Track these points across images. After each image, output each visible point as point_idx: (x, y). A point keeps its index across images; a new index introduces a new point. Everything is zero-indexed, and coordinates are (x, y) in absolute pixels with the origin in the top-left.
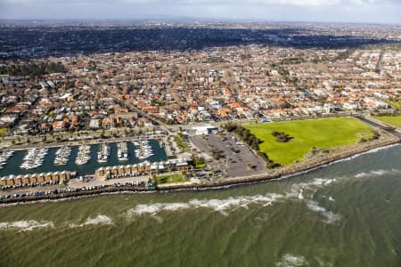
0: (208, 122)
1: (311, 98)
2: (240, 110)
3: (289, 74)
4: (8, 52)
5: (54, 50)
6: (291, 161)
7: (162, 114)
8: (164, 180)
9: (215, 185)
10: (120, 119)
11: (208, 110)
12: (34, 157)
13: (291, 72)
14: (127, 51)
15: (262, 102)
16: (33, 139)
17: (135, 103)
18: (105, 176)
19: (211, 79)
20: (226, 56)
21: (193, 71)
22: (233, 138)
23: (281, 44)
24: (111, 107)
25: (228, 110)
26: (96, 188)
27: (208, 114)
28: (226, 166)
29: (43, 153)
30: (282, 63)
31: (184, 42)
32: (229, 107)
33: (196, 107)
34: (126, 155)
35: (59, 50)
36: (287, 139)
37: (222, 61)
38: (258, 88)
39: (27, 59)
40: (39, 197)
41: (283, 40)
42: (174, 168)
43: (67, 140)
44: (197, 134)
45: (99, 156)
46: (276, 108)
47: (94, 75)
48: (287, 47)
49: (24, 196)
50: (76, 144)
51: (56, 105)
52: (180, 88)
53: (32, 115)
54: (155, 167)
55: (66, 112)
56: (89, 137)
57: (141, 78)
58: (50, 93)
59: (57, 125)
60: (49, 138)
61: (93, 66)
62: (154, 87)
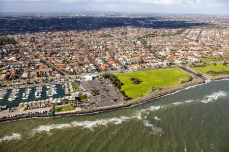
0: (94, 72)
1: (157, 57)
2: (114, 65)
3: (147, 43)
5: (12, 30)
6: (138, 96)
7: (67, 68)
8: (59, 110)
9: (90, 112)
10: (41, 72)
11: (95, 65)
13: (148, 42)
14: (56, 31)
15: (128, 60)
17: (53, 62)
18: (24, 108)
19: (101, 47)
20: (113, 33)
21: (92, 43)
22: (107, 82)
23: (146, 26)
24: (38, 65)
25: (107, 65)
26: (16, 116)
27: (95, 68)
28: (99, 100)
30: (144, 37)
31: (90, 25)
33: (88, 64)
34: (40, 94)
36: (138, 82)
37: (110, 36)
38: (128, 52)
41: (147, 23)
42: (67, 102)
43: (6, 86)
44: (86, 80)
45: (24, 95)
46: (136, 63)
47: (32, 45)
48: (149, 27)
50: (11, 88)
51: (5, 64)
52: (82, 52)
54: (55, 102)
55: (9, 68)
56: (20, 83)
57: (60, 47)
58: (2, 57)
59: (2, 77)
61: (33, 40)
62: (66, 52)
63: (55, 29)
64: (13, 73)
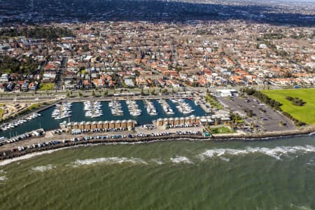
0: (227, 86)
1: (306, 70)
2: (249, 77)
3: (276, 48)
4: (8, 15)
5: (49, 16)
7: (184, 77)
8: (216, 131)
10: (149, 79)
11: (222, 76)
12: (91, 108)
13: (278, 47)
14: (118, 20)
15: (264, 71)
16: (84, 93)
17: (156, 67)
18: (165, 126)
19: (209, 50)
20: (212, 29)
21: (190, 42)
22: (255, 100)
23: (256, 20)
24: (134, 69)
25: (239, 77)
26: (162, 134)
27: (225, 80)
28: (261, 122)
29: (97, 105)
30: (265, 38)
32: (238, 75)
33: (209, 73)
34: (171, 110)
35: (54, 16)
36: (302, 104)
37: (210, 33)
38: (255, 60)
39: (30, 23)
40: (118, 140)
41: (256, 16)
42: (220, 121)
43: (112, 95)
44: (222, 95)
45: (148, 110)
46: (279, 77)
47: (102, 40)
48: (262, 23)
49: (105, 138)
50: (122, 99)
52: (185, 55)
53: (69, 73)
54: (205, 120)
55: (97, 72)
56: (132, 93)
57: (147, 45)
58: (72, 55)
59: (99, 83)
60: (97, 93)
61: (96, 32)
62: (162, 54)
64: (109, 78)
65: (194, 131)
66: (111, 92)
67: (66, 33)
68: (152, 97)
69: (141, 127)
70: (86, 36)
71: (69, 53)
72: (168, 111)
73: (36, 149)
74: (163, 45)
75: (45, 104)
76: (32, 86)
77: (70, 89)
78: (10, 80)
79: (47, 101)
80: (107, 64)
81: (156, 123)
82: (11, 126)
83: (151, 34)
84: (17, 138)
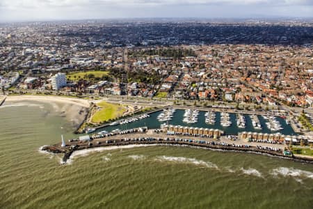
4: (153, 39)
7: (282, 96)
8: (299, 151)
10: (248, 96)
12: (190, 115)
14: (237, 43)
16: (188, 102)
17: (258, 85)
18: (248, 139)
21: (301, 64)
24: (237, 86)
26: (243, 147)
29: (195, 113)
34: (259, 126)
35: (186, 40)
39: (167, 45)
40: (202, 145)
42: (306, 143)
43: (211, 107)
45: (238, 123)
47: (218, 60)
49: (191, 141)
50: (218, 110)
51: (196, 80)
52: (291, 77)
53: (181, 85)
54: (289, 139)
55: (205, 86)
56: (227, 107)
57: (256, 66)
58: (189, 71)
59: (203, 95)
60: (198, 104)
61: (215, 53)
62: (268, 74)
63: (235, 40)
64: (213, 92)
65: (275, 148)
66: (210, 104)
67: (190, 53)
68: (245, 112)
69: (226, 137)
70: (206, 56)
71: (187, 69)
72: (257, 126)
73: (137, 142)
74: (273, 66)
75: (155, 108)
76: (151, 94)
77: (178, 98)
78: (137, 87)
79: (158, 106)
80: (215, 80)
81: (241, 135)
82: (126, 121)
83: (264, 55)
84: (127, 131)
